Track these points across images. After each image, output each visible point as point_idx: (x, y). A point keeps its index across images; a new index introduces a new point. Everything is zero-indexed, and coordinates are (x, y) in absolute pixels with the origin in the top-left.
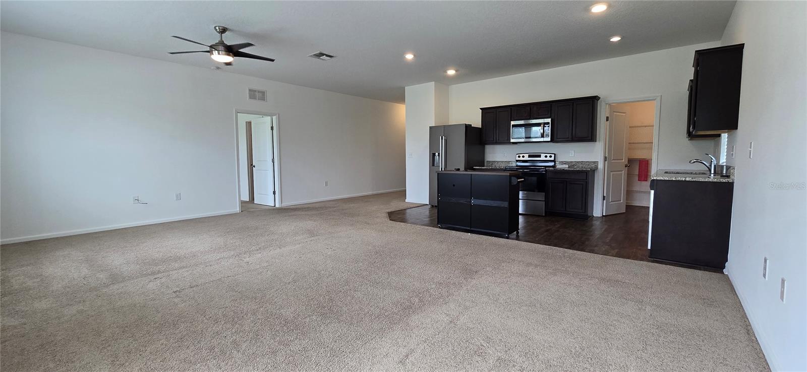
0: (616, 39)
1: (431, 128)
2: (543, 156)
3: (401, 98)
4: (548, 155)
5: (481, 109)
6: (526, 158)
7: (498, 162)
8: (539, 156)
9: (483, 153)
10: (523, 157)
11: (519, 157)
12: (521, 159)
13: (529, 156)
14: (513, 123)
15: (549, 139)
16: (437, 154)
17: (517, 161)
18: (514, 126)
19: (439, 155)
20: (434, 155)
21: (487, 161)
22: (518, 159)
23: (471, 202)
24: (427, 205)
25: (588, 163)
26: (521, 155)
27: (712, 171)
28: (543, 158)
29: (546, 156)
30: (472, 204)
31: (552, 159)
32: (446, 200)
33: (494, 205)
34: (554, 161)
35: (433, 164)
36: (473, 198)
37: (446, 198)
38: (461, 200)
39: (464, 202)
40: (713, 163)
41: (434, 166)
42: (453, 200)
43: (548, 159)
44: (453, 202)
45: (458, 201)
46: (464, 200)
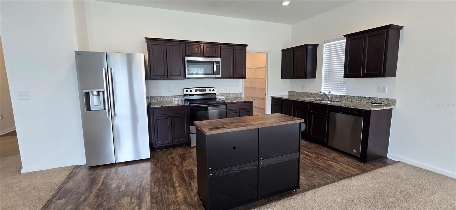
1: (78, 54)
2: (207, 90)
4: (212, 89)
6: (194, 92)
7: (164, 97)
8: (205, 90)
10: (191, 91)
11: (187, 91)
12: (189, 93)
13: (196, 91)
14: (188, 59)
15: (219, 76)
16: (95, 93)
17: (185, 95)
20: (88, 94)
22: (186, 93)
23: (259, 165)
25: (236, 95)
26: (189, 90)
27: (330, 98)
28: (207, 92)
29: (210, 90)
30: (261, 167)
31: (215, 92)
32: (223, 173)
33: (287, 160)
34: (215, 94)
35: (88, 108)
36: (261, 159)
37: (222, 171)
38: (246, 166)
39: (250, 167)
40: (330, 94)
41: (91, 111)
42: (235, 169)
43: (212, 92)
44: (235, 173)
45: (242, 169)
46: (250, 165)
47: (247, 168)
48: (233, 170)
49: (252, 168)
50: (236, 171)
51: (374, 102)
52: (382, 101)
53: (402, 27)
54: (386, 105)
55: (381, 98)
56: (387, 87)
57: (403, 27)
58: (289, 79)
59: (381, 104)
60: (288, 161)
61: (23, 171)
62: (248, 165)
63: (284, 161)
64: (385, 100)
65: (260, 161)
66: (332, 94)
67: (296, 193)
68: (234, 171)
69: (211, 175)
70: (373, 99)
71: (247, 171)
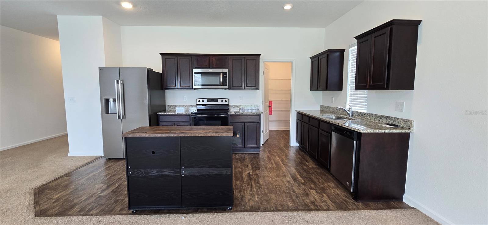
0: (288, 7)
1: (101, 69)
2: (219, 101)
3: (53, 33)
4: (224, 100)
5: (161, 54)
6: (206, 102)
7: (179, 106)
8: (217, 101)
9: (164, 98)
10: (203, 101)
11: (199, 101)
12: (201, 103)
13: (208, 101)
14: (195, 70)
15: (227, 87)
16: (111, 100)
17: (197, 105)
18: (195, 73)
19: (114, 101)
20: (107, 101)
21: (168, 105)
22: (198, 103)
23: (181, 172)
24: (101, 157)
26: (201, 100)
27: (351, 115)
28: (219, 102)
29: (222, 101)
30: (183, 175)
31: (227, 103)
32: (142, 173)
33: (214, 173)
34: (228, 105)
35: (107, 112)
36: (183, 167)
37: (141, 172)
38: (165, 171)
39: (170, 173)
40: (351, 110)
41: (109, 114)
42: (154, 172)
43: (224, 103)
44: (154, 175)
45: (162, 173)
46: (170, 171)
47: (167, 173)
48: (152, 172)
49: (172, 174)
50: (155, 174)
51: (390, 123)
52: (398, 122)
53: (419, 22)
54: (402, 128)
55: (397, 118)
56: (404, 103)
57: (422, 20)
58: (322, 91)
59: (397, 126)
60: (216, 175)
61: (69, 155)
62: (168, 171)
63: (211, 174)
64: (402, 120)
65: (182, 169)
66: (353, 110)
67: (230, 211)
68: (154, 174)
69: (130, 173)
70: (390, 118)
71: (167, 176)
